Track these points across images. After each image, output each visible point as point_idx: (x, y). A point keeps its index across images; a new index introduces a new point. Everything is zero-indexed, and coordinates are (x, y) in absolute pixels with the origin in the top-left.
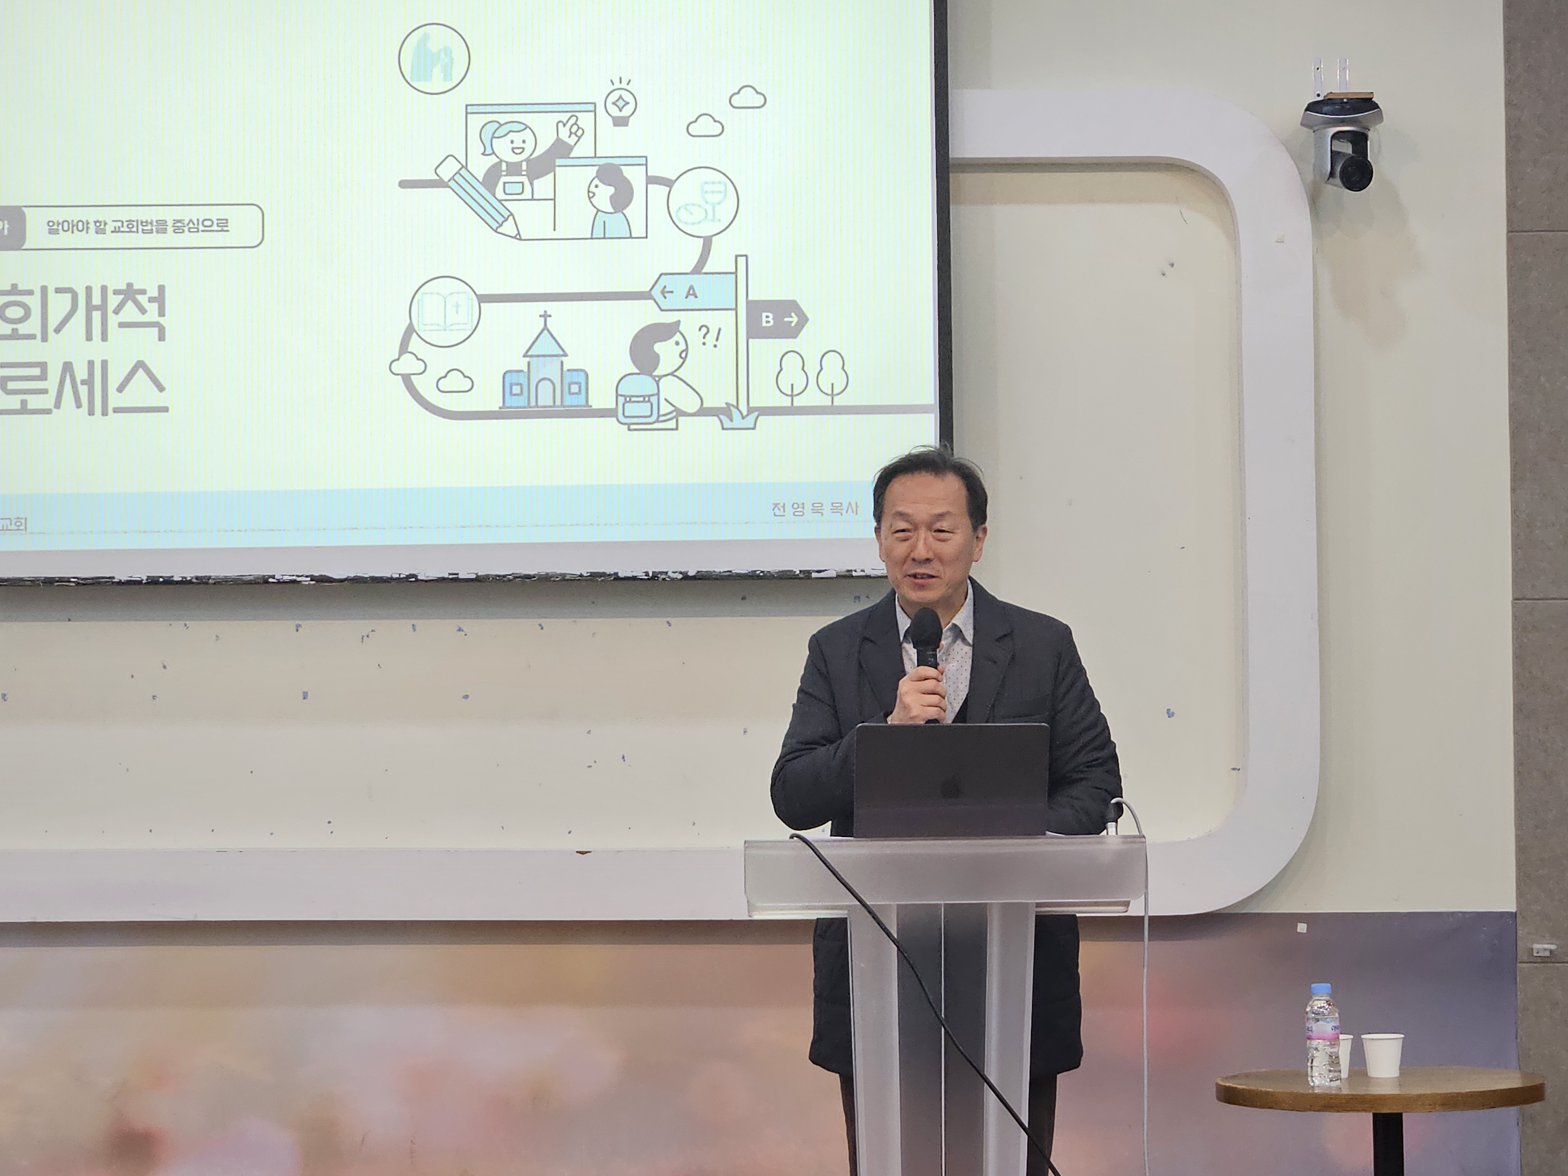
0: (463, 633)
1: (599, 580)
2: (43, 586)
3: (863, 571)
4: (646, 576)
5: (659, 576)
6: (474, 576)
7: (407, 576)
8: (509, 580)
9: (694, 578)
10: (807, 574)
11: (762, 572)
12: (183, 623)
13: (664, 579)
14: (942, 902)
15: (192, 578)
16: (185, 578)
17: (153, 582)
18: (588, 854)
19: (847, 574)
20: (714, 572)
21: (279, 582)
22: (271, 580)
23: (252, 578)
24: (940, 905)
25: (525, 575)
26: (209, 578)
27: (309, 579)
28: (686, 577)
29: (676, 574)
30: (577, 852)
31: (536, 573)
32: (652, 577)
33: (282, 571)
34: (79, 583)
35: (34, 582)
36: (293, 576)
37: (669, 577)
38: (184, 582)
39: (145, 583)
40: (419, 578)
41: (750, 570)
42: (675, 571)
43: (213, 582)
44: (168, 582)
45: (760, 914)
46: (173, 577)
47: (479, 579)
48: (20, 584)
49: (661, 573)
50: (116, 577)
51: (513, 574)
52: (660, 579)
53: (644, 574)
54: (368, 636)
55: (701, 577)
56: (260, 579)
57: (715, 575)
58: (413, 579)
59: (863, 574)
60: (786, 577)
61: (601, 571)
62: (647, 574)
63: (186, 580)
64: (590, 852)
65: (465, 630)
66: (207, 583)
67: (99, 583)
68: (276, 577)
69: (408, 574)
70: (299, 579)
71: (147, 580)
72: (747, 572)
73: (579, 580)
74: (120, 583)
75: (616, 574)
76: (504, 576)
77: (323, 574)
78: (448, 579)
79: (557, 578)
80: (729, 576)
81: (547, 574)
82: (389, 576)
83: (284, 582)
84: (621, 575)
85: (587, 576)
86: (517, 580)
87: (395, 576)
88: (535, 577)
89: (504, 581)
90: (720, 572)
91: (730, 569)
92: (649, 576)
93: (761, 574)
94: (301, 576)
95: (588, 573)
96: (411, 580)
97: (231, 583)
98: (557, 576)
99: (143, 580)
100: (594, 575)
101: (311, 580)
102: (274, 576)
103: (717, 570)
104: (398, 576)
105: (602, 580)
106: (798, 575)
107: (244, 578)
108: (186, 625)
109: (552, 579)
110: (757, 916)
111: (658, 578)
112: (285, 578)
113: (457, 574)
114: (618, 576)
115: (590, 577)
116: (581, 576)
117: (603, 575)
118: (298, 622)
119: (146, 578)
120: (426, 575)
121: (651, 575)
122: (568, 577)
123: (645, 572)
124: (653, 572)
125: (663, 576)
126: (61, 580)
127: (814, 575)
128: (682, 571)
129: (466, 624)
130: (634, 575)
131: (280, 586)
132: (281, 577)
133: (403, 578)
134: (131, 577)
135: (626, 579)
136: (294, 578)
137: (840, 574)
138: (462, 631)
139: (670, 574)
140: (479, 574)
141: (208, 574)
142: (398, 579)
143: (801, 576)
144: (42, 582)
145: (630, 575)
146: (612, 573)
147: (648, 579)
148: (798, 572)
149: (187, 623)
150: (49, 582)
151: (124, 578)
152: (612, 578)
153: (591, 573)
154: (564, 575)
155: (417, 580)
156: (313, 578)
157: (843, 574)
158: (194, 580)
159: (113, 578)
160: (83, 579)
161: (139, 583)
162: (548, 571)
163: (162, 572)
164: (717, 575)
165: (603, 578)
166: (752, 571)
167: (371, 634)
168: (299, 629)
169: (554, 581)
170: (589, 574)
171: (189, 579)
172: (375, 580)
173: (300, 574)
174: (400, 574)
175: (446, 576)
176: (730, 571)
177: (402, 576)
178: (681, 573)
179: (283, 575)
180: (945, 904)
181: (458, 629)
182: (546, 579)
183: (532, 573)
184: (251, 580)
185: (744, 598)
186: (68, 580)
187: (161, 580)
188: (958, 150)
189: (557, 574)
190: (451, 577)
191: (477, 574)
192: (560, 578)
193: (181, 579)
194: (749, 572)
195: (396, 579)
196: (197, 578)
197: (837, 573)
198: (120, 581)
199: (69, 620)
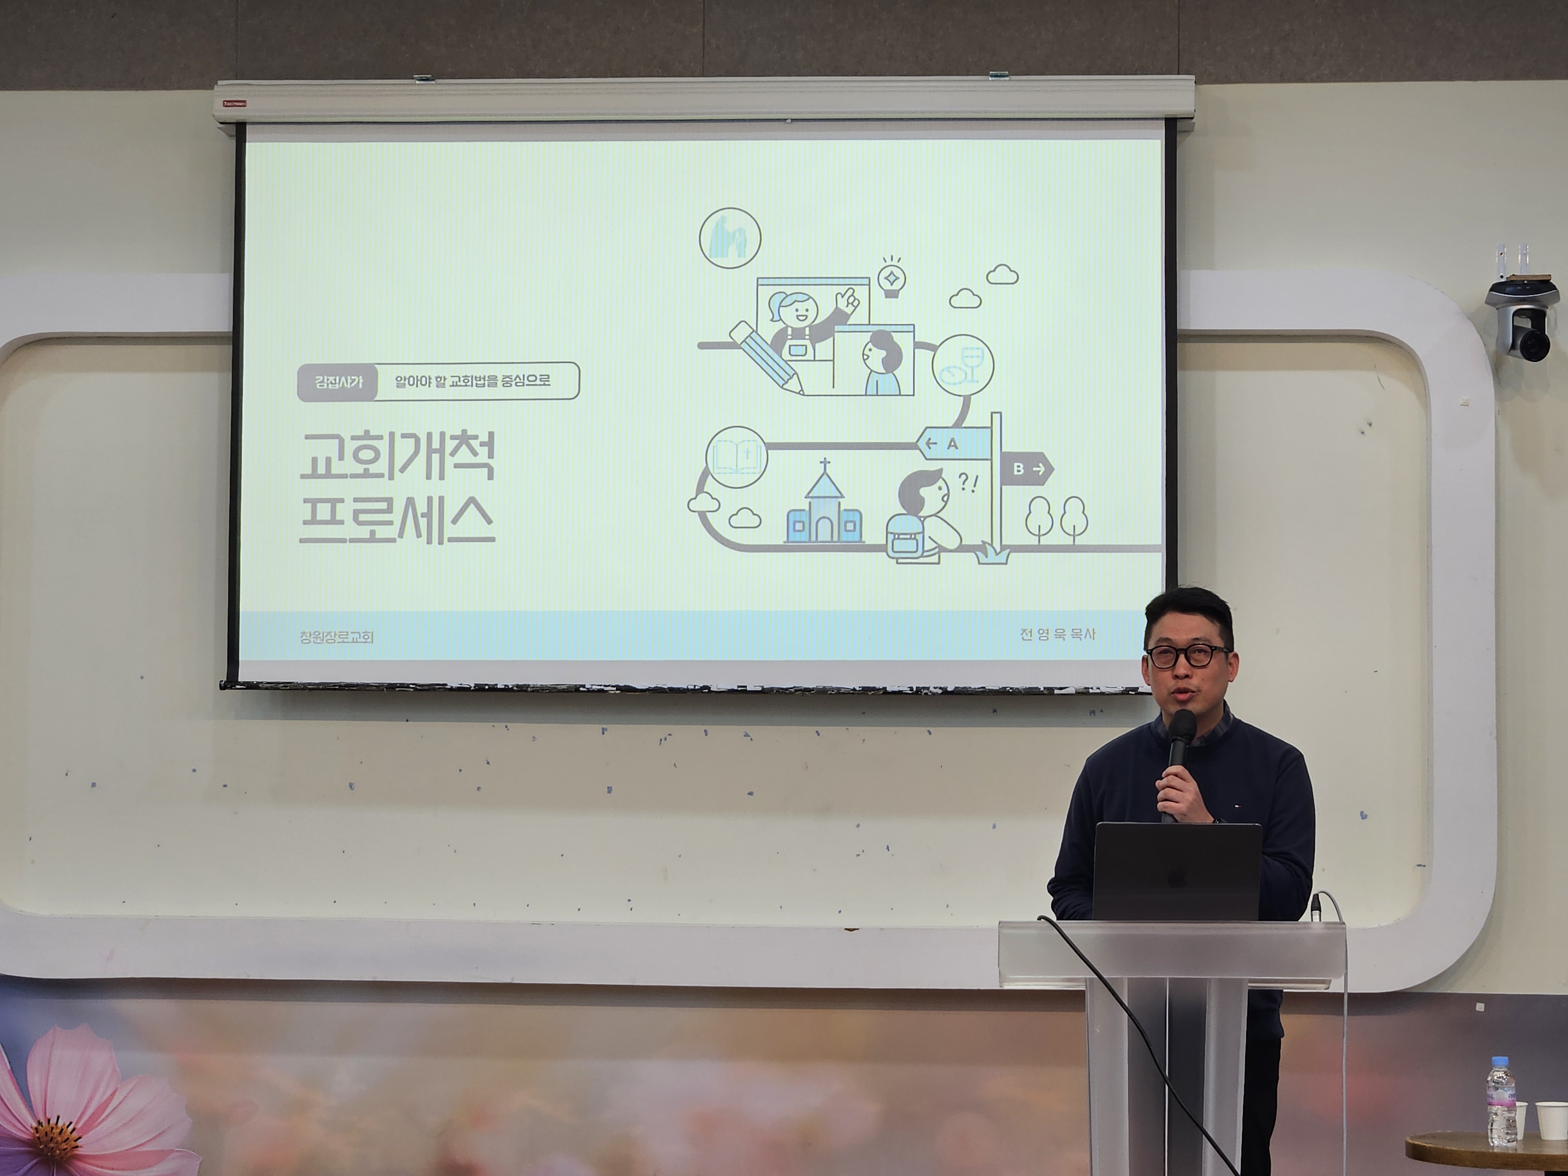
0: (749, 738)
1: (870, 694)
2: (386, 691)
3: (1099, 689)
4: (910, 690)
5: (922, 691)
6: (760, 689)
7: (701, 687)
8: (791, 693)
9: (952, 693)
10: (1050, 690)
11: (1011, 688)
12: (505, 724)
13: (926, 694)
14: (1168, 977)
15: (514, 686)
16: (508, 686)
17: (480, 688)
18: (856, 931)
19: (1084, 691)
20: (970, 688)
21: (589, 691)
22: (582, 689)
23: (565, 687)
24: (1166, 978)
25: (805, 688)
26: (528, 686)
27: (615, 689)
28: (945, 692)
29: (937, 689)
30: (846, 929)
31: (815, 687)
32: (916, 691)
33: (591, 680)
34: (416, 689)
35: (380, 688)
36: (601, 685)
37: (931, 692)
38: (506, 689)
39: (473, 690)
40: (712, 689)
41: (1001, 687)
42: (936, 686)
43: (532, 690)
44: (493, 689)
45: (1009, 985)
46: (497, 685)
47: (764, 691)
48: (368, 688)
49: (924, 688)
50: (449, 684)
51: (794, 687)
52: (923, 694)
53: (909, 689)
54: (666, 739)
55: (960, 692)
56: (572, 688)
57: (970, 691)
58: (707, 691)
59: (1098, 691)
60: (1032, 692)
61: (872, 686)
62: (911, 689)
63: (508, 688)
64: (858, 929)
65: (750, 735)
66: (526, 691)
67: (434, 689)
68: (586, 687)
69: (702, 685)
70: (606, 689)
71: (474, 687)
72: (998, 688)
73: (852, 693)
74: (452, 689)
75: (885, 688)
76: (787, 689)
77: (628, 685)
78: (737, 691)
79: (833, 691)
80: (983, 692)
81: (824, 687)
82: (685, 687)
83: (594, 691)
84: (889, 689)
85: (859, 690)
86: (797, 693)
87: (690, 687)
88: (813, 690)
89: (786, 693)
90: (975, 688)
91: (983, 686)
92: (913, 690)
93: (1011, 690)
94: (609, 686)
95: (860, 687)
96: (705, 691)
97: (548, 691)
98: (832, 689)
99: (471, 687)
100: (865, 690)
101: (617, 690)
102: (585, 685)
103: (973, 687)
104: (693, 687)
105: (872, 694)
106: (1042, 691)
107: (558, 687)
108: (506, 727)
109: (829, 692)
110: (1007, 987)
111: (921, 692)
112: (594, 687)
113: (746, 687)
114: (886, 691)
115: (861, 692)
116: (854, 689)
117: (874, 689)
118: (604, 726)
119: (474, 685)
120: (718, 687)
121: (915, 690)
122: (843, 691)
123: (909, 688)
124: (917, 687)
125: (926, 691)
126: (402, 685)
127: (1056, 692)
128: (942, 686)
129: (752, 730)
130: (901, 689)
131: (590, 694)
132: (591, 687)
133: (698, 689)
134: (461, 684)
135: (894, 693)
136: (602, 687)
137: (1077, 691)
138: (749, 736)
139: (932, 689)
140: (765, 687)
141: (527, 683)
142: (694, 690)
143: (1046, 692)
144: (386, 688)
145: (896, 689)
146: (881, 687)
147: (912, 693)
148: (1042, 689)
149: (508, 725)
150: (392, 687)
151: (455, 685)
152: (881, 693)
153: (863, 687)
154: (839, 689)
155: (710, 691)
156: (618, 688)
157: (1080, 691)
158: (515, 688)
159: (446, 685)
160: (419, 686)
161: (467, 689)
162: (825, 685)
163: (488, 680)
164: (972, 691)
165: (873, 692)
166: (1003, 688)
167: (668, 737)
168: (605, 732)
169: (831, 694)
170: (861, 689)
171: (510, 687)
172: (672, 690)
173: (607, 684)
174: (695, 686)
175: (736, 688)
176: (984, 688)
177: (697, 687)
178: (940, 688)
179: (592, 685)
180: (1170, 978)
181: (744, 734)
182: (823, 692)
183: (811, 687)
184: (564, 689)
185: (995, 711)
186: (407, 686)
187: (487, 687)
188: (1185, 323)
189: (833, 688)
190: (739, 689)
191: (762, 687)
192: (836, 691)
193: (503, 687)
194: (1000, 689)
195: (692, 689)
196: (517, 686)
197: (1076, 690)
198: (452, 687)
199: (407, 721)
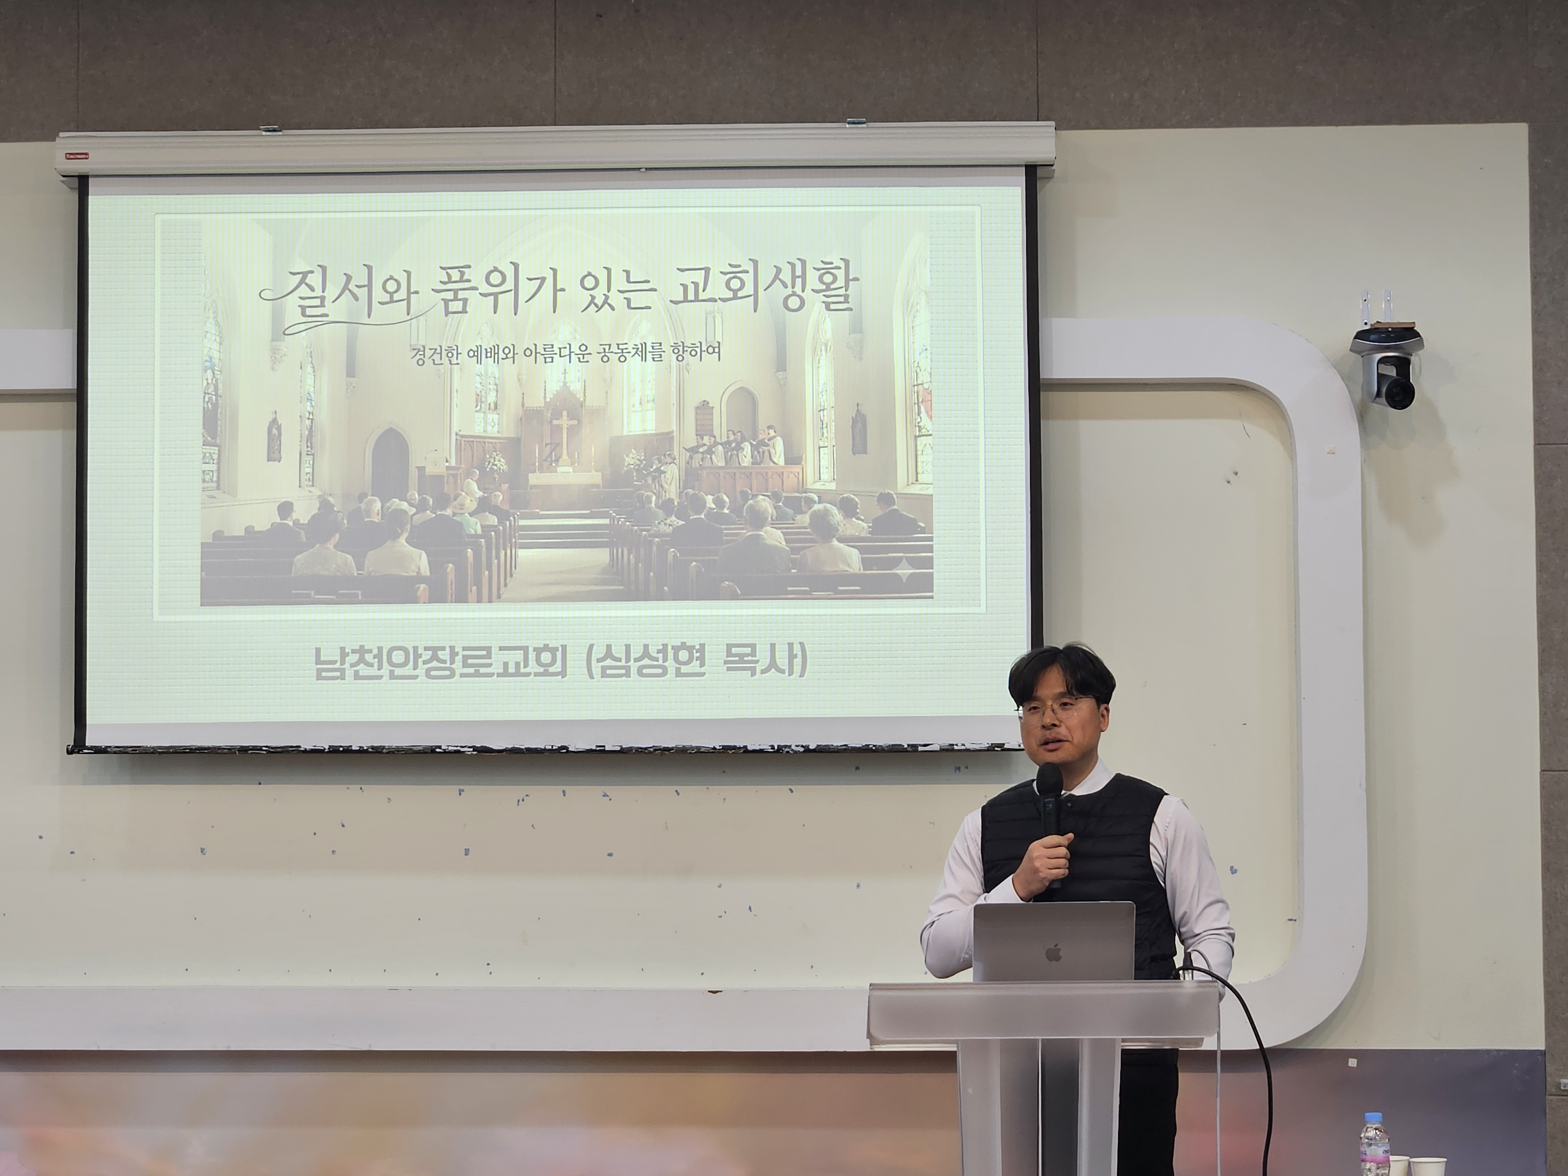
0: (608, 798)
1: (731, 752)
2: (239, 753)
3: (963, 745)
4: (772, 749)
5: (784, 749)
6: (619, 749)
7: (559, 747)
8: (650, 752)
9: (814, 751)
10: (914, 747)
11: (874, 746)
12: (359, 786)
13: (788, 752)
14: (1040, 1038)
15: (369, 747)
16: (363, 747)
17: (334, 750)
18: (719, 993)
19: (949, 747)
20: (832, 745)
21: (445, 752)
22: (438, 750)
23: (421, 748)
24: (1038, 1040)
25: (664, 748)
26: (384, 747)
27: (472, 749)
28: (807, 750)
29: (799, 747)
30: (709, 991)
31: (674, 746)
32: (777, 750)
33: (447, 741)
34: (269, 751)
35: (231, 750)
36: (457, 746)
37: (792, 750)
38: (361, 751)
39: (328, 752)
40: (570, 749)
41: (864, 745)
42: (798, 744)
43: (387, 751)
44: (348, 750)
46: (351, 746)
47: (623, 751)
48: (219, 751)
49: (786, 746)
50: (302, 746)
51: (653, 746)
52: (784, 752)
53: (770, 748)
54: (523, 800)
55: (823, 751)
56: (428, 749)
57: (832, 748)
58: (565, 751)
59: (963, 748)
60: (896, 750)
61: (732, 744)
62: (773, 747)
63: (364, 750)
64: (721, 991)
65: (609, 795)
66: (381, 752)
67: (288, 752)
68: (443, 748)
70: (462, 750)
71: (329, 749)
72: (861, 746)
73: (712, 752)
74: (305, 751)
75: (745, 747)
76: (646, 749)
77: (484, 745)
78: (595, 750)
79: (693, 750)
80: (845, 749)
81: (684, 746)
82: (543, 748)
83: (450, 752)
84: (750, 748)
85: (719, 749)
86: (657, 752)
87: (547, 747)
88: (673, 750)
89: (646, 753)
90: (837, 746)
92: (774, 749)
93: (874, 748)
94: (465, 747)
96: (562, 751)
97: (403, 752)
98: (692, 748)
99: (325, 749)
100: (726, 748)
101: (474, 751)
102: (441, 746)
103: (835, 744)
104: (550, 747)
105: (733, 753)
106: (906, 748)
107: (414, 748)
108: (361, 789)
109: (689, 752)
112: (450, 748)
113: (604, 746)
114: (747, 749)
115: (722, 750)
116: (714, 748)
117: (734, 748)
118: (461, 787)
119: (328, 747)
120: (577, 747)
121: (776, 748)
122: (702, 750)
123: (770, 746)
124: (778, 746)
125: (787, 750)
126: (255, 748)
127: (920, 749)
128: (804, 745)
129: (611, 790)
130: (762, 748)
131: (446, 755)
132: (447, 748)
133: (556, 749)
134: (315, 746)
135: (754, 751)
136: (459, 748)
137: (942, 748)
139: (793, 747)
140: (624, 747)
141: (382, 745)
142: (552, 751)
143: (909, 749)
144: (238, 751)
145: (757, 748)
146: (742, 746)
147: (774, 752)
148: (906, 746)
149: (363, 787)
150: (244, 750)
151: (309, 747)
152: (742, 751)
153: (723, 746)
154: (698, 748)
155: (568, 752)
156: (475, 748)
157: (945, 748)
158: (370, 750)
159: (299, 747)
160: (272, 748)
161: (321, 751)
162: (685, 744)
163: (342, 741)
164: (835, 749)
165: (733, 751)
166: (866, 745)
167: (526, 798)
168: (462, 793)
169: (691, 753)
170: (721, 747)
171: (365, 748)
172: (529, 750)
173: (464, 745)
174: (552, 746)
175: (594, 748)
176: (846, 745)
177: (554, 748)
178: (802, 746)
179: (448, 746)
180: (1042, 1040)
181: (603, 794)
182: (683, 751)
183: (670, 746)
184: (420, 750)
185: (857, 768)
186: (260, 748)
187: (341, 749)
188: (1048, 372)
189: (693, 747)
190: (598, 749)
191: (621, 746)
192: (696, 750)
193: (358, 748)
195: (549, 750)
196: (373, 747)
197: (940, 747)
198: (306, 749)
199: (260, 784)
